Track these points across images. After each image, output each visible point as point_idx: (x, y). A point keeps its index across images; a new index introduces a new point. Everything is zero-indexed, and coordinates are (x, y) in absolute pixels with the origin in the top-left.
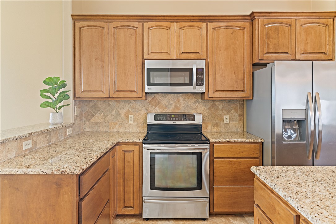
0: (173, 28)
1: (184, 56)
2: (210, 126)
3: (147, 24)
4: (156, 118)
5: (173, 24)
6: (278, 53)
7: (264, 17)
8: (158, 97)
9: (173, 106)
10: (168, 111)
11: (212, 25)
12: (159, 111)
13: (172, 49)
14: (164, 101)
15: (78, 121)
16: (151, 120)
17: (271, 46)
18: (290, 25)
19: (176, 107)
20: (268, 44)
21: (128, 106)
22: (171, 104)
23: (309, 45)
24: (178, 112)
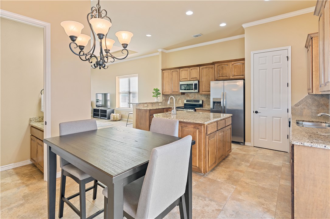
0: (188, 70)
1: (192, 79)
2: (206, 105)
3: (181, 70)
4: (187, 101)
5: (189, 68)
6: (223, 76)
7: (216, 63)
8: (189, 94)
9: (193, 97)
10: (192, 99)
11: (201, 67)
12: (189, 99)
13: (188, 77)
14: (191, 95)
15: (164, 101)
16: (185, 102)
17: (220, 74)
18: (228, 65)
19: (194, 97)
20: (219, 73)
21: (179, 97)
22: (192, 96)
23: (236, 72)
24: (195, 99)
